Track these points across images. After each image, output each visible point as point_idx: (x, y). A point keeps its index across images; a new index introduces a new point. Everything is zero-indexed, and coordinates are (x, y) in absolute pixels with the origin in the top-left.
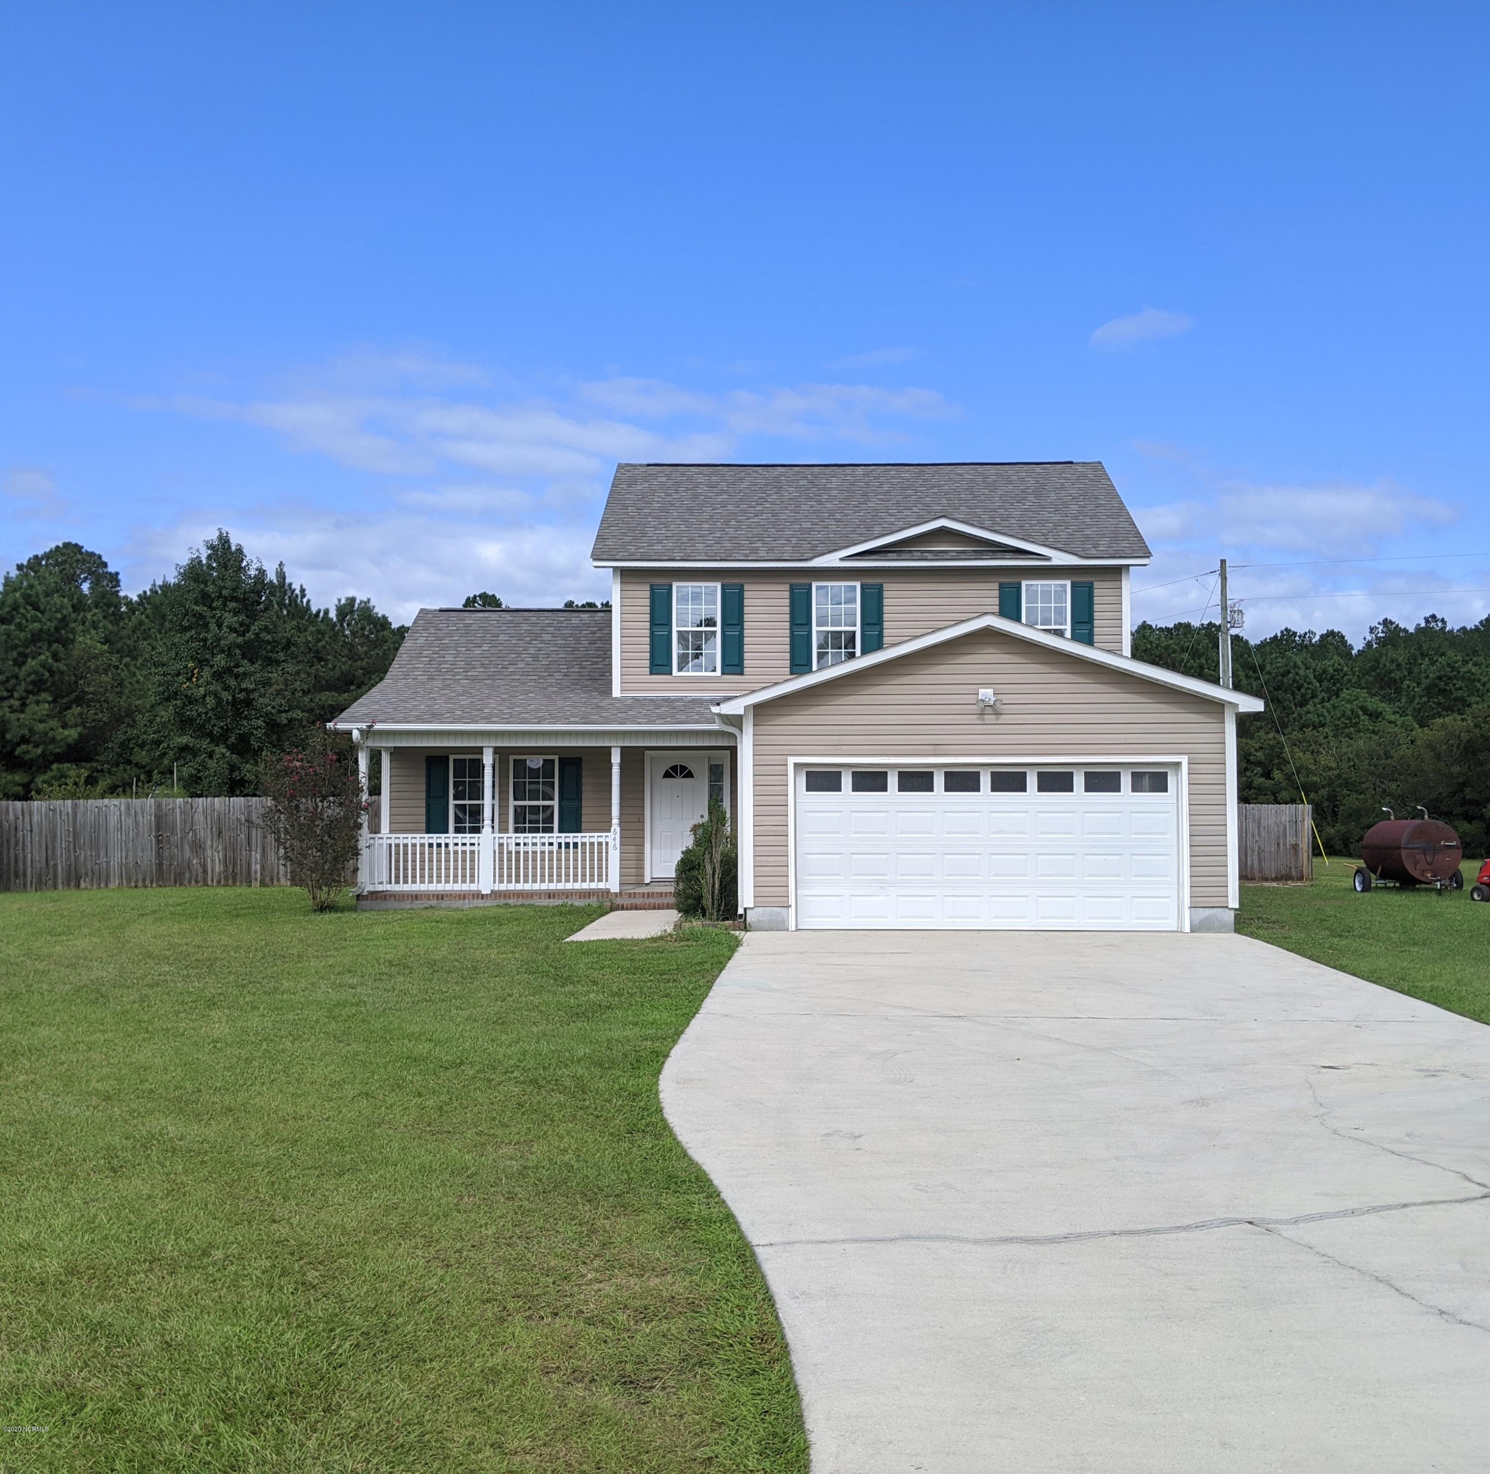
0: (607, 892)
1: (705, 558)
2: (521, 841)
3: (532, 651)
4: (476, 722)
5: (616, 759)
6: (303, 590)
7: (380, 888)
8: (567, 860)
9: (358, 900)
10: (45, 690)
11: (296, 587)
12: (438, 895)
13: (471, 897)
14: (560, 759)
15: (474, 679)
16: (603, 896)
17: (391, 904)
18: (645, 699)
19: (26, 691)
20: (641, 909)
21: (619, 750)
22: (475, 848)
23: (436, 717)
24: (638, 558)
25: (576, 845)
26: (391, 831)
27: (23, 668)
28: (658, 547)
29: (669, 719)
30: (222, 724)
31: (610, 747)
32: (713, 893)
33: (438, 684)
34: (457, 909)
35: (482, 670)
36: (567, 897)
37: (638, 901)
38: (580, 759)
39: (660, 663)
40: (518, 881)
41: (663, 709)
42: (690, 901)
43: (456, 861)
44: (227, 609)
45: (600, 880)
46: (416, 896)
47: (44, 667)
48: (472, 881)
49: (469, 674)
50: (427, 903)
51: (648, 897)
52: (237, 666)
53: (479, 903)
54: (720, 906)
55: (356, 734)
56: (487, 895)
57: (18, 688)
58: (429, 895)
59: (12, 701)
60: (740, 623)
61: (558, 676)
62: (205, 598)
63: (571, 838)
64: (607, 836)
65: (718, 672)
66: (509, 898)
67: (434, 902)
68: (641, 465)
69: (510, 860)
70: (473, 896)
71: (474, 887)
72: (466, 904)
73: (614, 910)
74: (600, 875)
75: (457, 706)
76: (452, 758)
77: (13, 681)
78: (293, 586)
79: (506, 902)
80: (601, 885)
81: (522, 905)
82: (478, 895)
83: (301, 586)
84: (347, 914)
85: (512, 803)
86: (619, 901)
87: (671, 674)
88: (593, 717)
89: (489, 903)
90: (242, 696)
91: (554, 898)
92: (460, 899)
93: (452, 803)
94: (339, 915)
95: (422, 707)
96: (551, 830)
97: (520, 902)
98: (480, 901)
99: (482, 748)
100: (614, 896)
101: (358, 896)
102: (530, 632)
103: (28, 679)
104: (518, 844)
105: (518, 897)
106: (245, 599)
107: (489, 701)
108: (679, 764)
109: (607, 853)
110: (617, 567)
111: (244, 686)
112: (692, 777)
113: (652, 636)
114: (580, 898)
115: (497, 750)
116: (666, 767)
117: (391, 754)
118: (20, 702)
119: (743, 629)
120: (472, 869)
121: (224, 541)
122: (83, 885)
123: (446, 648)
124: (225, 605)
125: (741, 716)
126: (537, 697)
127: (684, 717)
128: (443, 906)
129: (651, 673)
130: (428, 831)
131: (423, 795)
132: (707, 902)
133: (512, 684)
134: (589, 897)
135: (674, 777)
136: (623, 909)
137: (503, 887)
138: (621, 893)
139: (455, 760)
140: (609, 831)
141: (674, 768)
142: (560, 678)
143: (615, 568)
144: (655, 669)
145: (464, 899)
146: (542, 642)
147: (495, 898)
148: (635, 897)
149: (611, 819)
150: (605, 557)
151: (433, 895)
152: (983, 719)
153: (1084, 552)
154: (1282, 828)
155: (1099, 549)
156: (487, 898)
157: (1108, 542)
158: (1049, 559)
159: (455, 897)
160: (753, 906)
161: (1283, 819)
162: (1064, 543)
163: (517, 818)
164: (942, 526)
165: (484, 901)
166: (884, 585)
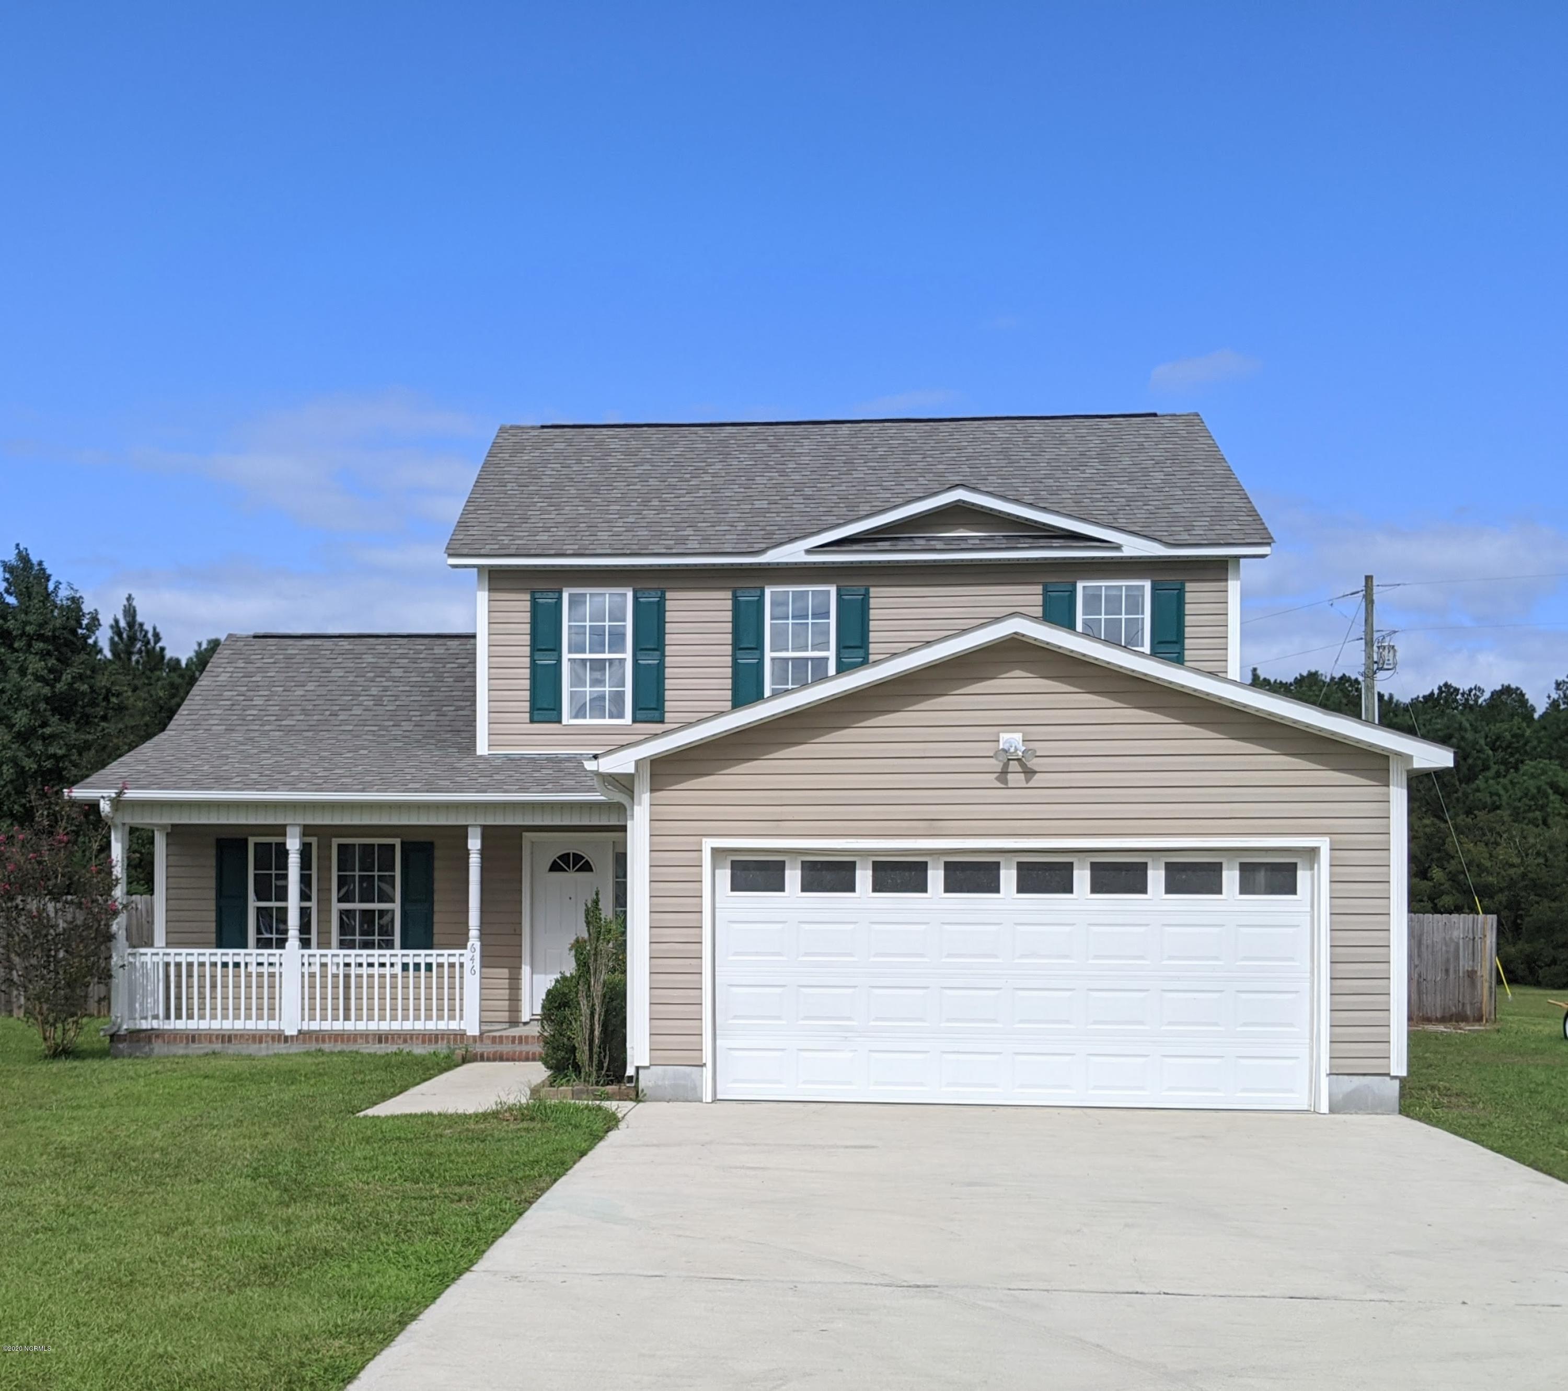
0: (460, 1036)
1: (609, 551)
2: (351, 960)
3: (374, 691)
4: (275, 789)
5: (474, 844)
7: (145, 1025)
8: (416, 987)
9: (112, 1041)
11: (148, 627)
12: (223, 1036)
13: (269, 1039)
14: (403, 843)
15: (289, 730)
16: (455, 1040)
17: (159, 1048)
18: (522, 757)
20: (508, 1060)
21: (478, 831)
22: (276, 970)
23: (222, 782)
24: (513, 552)
25: (429, 967)
26: (169, 944)
28: (543, 537)
29: (549, 786)
30: (24, 801)
31: (466, 827)
32: (591, 1041)
33: (238, 736)
34: (250, 1057)
35: (302, 717)
36: (405, 1041)
37: (506, 1048)
38: (432, 844)
39: (545, 706)
40: (347, 1018)
41: (545, 771)
42: (561, 1054)
43: (249, 986)
44: (32, 650)
45: (452, 1017)
46: (193, 1037)
48: (271, 1017)
49: (284, 723)
50: (206, 1047)
51: (520, 1042)
52: (44, 724)
53: (281, 1048)
54: (601, 1063)
55: (105, 807)
56: (292, 1036)
58: (211, 1035)
60: (660, 647)
61: (406, 726)
63: (421, 956)
64: (461, 955)
65: (628, 719)
66: (324, 1041)
67: (218, 1046)
69: (335, 987)
70: (273, 1038)
71: (274, 1025)
72: (263, 1050)
73: (469, 1062)
74: (452, 1009)
75: (253, 768)
76: (252, 841)
78: (146, 627)
79: (318, 1047)
80: (454, 1025)
81: (341, 1053)
82: (280, 1036)
83: (154, 629)
84: (89, 1061)
85: (336, 907)
86: (479, 1048)
87: (560, 722)
88: (441, 782)
89: (295, 1048)
90: (48, 764)
91: (386, 1041)
92: (254, 1042)
93: (253, 904)
94: (76, 1063)
95: (206, 768)
96: (389, 945)
97: (339, 1047)
98: (282, 1045)
99: (285, 826)
100: (471, 1040)
101: (112, 1036)
102: (374, 666)
104: (347, 965)
105: (336, 1041)
106: (55, 637)
107: (302, 760)
108: (571, 851)
109: (461, 978)
110: (483, 566)
111: (51, 750)
112: (591, 870)
113: (533, 666)
114: (424, 1042)
115: (307, 830)
116: (553, 855)
117: (168, 834)
119: (663, 655)
120: (272, 998)
121: (24, 558)
123: (257, 687)
124: (29, 645)
125: (630, 777)
126: (371, 755)
127: (572, 782)
128: (230, 1051)
129: (532, 721)
130: (220, 945)
131: (212, 894)
132: (583, 1056)
133: (340, 737)
134: (436, 1042)
135: (565, 870)
136: (482, 1059)
137: (315, 1026)
138: (482, 1034)
139: (256, 844)
140: (465, 948)
141: (565, 857)
142: (410, 728)
143: (480, 568)
144: (537, 715)
145: (261, 1042)
146: (389, 679)
147: (304, 1041)
148: (501, 1042)
149: (468, 930)
150: (465, 551)
151: (217, 1036)
152: (1005, 781)
153: (1171, 537)
154: (1452, 949)
155: (1194, 532)
156: (292, 1041)
157: (1207, 523)
158: (1118, 547)
159: (247, 1040)
160: (647, 1064)
161: (1455, 934)
162: (1141, 525)
163: (344, 928)
164: (959, 501)
165: (287, 1045)
166: (872, 589)
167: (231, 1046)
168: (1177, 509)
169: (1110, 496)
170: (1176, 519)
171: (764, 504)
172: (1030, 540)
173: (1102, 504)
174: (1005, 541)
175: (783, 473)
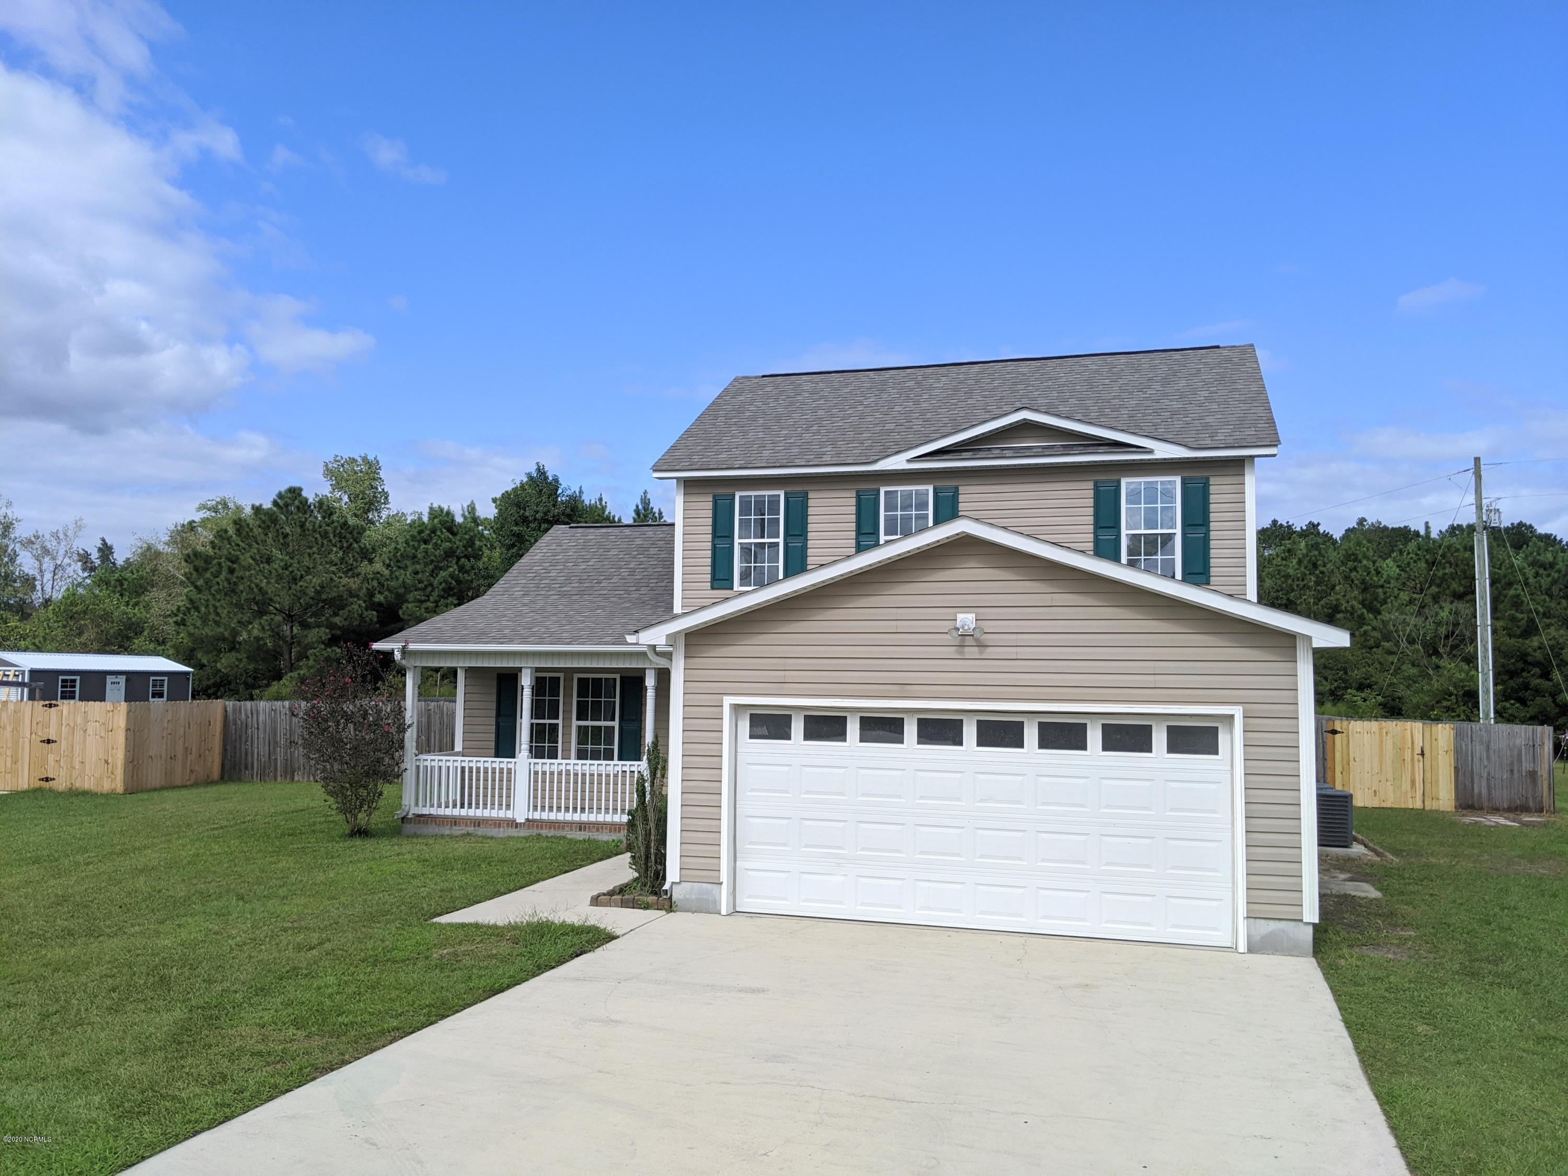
1: (765, 465)
3: (632, 565)
4: (512, 642)
5: (650, 682)
6: (660, 513)
7: (424, 811)
9: (402, 822)
10: (452, 596)
11: (656, 510)
12: (475, 821)
13: (506, 825)
14: (621, 678)
15: (563, 595)
17: (432, 829)
19: (438, 596)
21: (653, 672)
22: (512, 774)
24: (699, 467)
26: (467, 754)
27: (437, 578)
28: (725, 455)
31: (645, 669)
33: (527, 600)
34: (492, 838)
35: (576, 585)
38: (642, 678)
39: (722, 577)
40: (551, 811)
43: (493, 786)
46: (456, 821)
47: (452, 578)
48: (508, 809)
50: (464, 829)
53: (513, 832)
55: (397, 655)
56: (521, 823)
57: (433, 593)
58: (467, 821)
59: (429, 604)
60: (803, 533)
62: (525, 520)
64: (639, 765)
66: (542, 828)
67: (471, 829)
68: (756, 377)
70: (508, 824)
71: (509, 815)
72: (501, 833)
75: (512, 626)
77: (429, 589)
78: (654, 510)
79: (538, 832)
81: (552, 836)
82: (512, 823)
83: (660, 510)
85: (575, 723)
87: (732, 589)
89: (523, 833)
91: (585, 830)
92: (495, 827)
93: (519, 721)
96: (612, 758)
97: (551, 833)
98: (514, 830)
99: (517, 669)
101: (398, 820)
103: (441, 587)
105: (550, 828)
113: (714, 549)
115: (539, 672)
117: (467, 673)
118: (434, 604)
119: (806, 539)
120: (508, 794)
122: (296, 778)
123: (556, 563)
128: (479, 833)
129: (713, 588)
130: (498, 755)
131: (493, 713)
137: (537, 816)
143: (678, 479)
144: (716, 584)
145: (499, 827)
147: (529, 828)
150: (666, 468)
151: (471, 822)
152: (962, 653)
153: (1196, 443)
154: (1516, 752)
155: (1216, 438)
156: (521, 826)
157: (1230, 431)
158: (1151, 452)
159: (491, 825)
160: (678, 881)
161: (1518, 741)
162: (1175, 433)
163: (582, 740)
164: (1025, 419)
165: (517, 830)
166: (960, 488)
167: (481, 829)
168: (1209, 420)
169: (1159, 411)
170: (1206, 428)
171: (892, 426)
172: (1082, 448)
173: (1151, 417)
174: (1062, 449)
175: (917, 403)
